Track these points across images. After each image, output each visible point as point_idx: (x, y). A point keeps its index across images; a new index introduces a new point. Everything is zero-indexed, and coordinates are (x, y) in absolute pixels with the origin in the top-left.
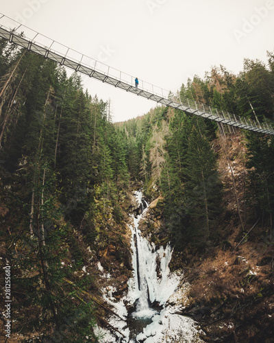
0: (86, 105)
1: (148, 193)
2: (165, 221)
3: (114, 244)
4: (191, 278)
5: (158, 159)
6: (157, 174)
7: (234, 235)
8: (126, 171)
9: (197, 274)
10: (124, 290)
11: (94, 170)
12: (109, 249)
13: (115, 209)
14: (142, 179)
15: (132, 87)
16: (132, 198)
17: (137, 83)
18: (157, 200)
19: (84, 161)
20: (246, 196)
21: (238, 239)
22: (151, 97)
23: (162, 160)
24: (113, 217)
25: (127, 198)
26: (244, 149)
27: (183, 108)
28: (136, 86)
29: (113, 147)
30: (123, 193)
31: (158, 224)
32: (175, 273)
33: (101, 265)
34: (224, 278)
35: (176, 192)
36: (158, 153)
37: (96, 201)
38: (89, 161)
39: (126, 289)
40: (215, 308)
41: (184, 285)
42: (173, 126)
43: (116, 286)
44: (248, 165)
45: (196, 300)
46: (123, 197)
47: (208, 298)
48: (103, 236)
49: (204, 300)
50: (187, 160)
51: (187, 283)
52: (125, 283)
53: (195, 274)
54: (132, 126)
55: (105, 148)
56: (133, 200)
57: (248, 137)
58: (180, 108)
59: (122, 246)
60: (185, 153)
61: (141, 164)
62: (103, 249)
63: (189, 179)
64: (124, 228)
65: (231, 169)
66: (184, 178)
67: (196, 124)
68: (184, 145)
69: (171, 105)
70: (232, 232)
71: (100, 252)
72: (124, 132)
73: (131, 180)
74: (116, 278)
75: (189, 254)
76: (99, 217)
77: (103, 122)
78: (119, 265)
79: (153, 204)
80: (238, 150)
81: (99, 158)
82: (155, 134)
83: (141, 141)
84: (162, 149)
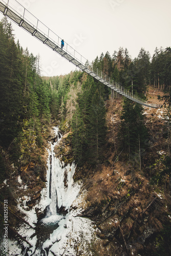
0: (18, 56)
1: (62, 129)
2: (72, 147)
3: (34, 162)
4: (87, 186)
5: (72, 108)
6: (70, 117)
7: (112, 157)
8: (48, 112)
9: (91, 183)
10: (37, 199)
11: (24, 108)
12: (29, 165)
13: (38, 138)
14: (60, 119)
15: (58, 47)
16: (52, 131)
17: (63, 45)
18: (68, 133)
19: (16, 101)
20: (119, 135)
21: (114, 160)
22: (72, 60)
23: (74, 108)
24: (36, 143)
25: (48, 131)
26: (121, 108)
27: (93, 75)
28: (62, 47)
29: (40, 94)
30: (45, 127)
31: (67, 149)
32: (77, 182)
33: (21, 178)
34: (107, 185)
35: (80, 129)
36: (72, 104)
37: (24, 131)
38: (20, 102)
39: (39, 198)
40: (104, 208)
41: (83, 192)
42: (84, 87)
43: (31, 196)
44: (122, 118)
45: (91, 203)
46: (45, 130)
47: (99, 201)
48: (26, 156)
49: (96, 203)
50: (90, 111)
51: (85, 190)
52: (39, 192)
53: (90, 183)
54: (56, 81)
55: (34, 94)
56: (52, 132)
57: (125, 102)
58: (91, 74)
59: (40, 164)
60: (89, 106)
61: (60, 110)
62: (25, 166)
63: (89, 122)
64: (43, 151)
65: (113, 119)
66: (86, 121)
67: (99, 89)
68: (89, 101)
69: (86, 70)
70: (111, 155)
71: (22, 168)
72: (49, 85)
73: (52, 119)
74: (31, 188)
75: (86, 169)
76: (25, 142)
77: (33, 73)
78: (36, 178)
79: (65, 136)
80: (118, 108)
81: (28, 101)
82: (71, 90)
83: (62, 93)
84: (75, 101)
